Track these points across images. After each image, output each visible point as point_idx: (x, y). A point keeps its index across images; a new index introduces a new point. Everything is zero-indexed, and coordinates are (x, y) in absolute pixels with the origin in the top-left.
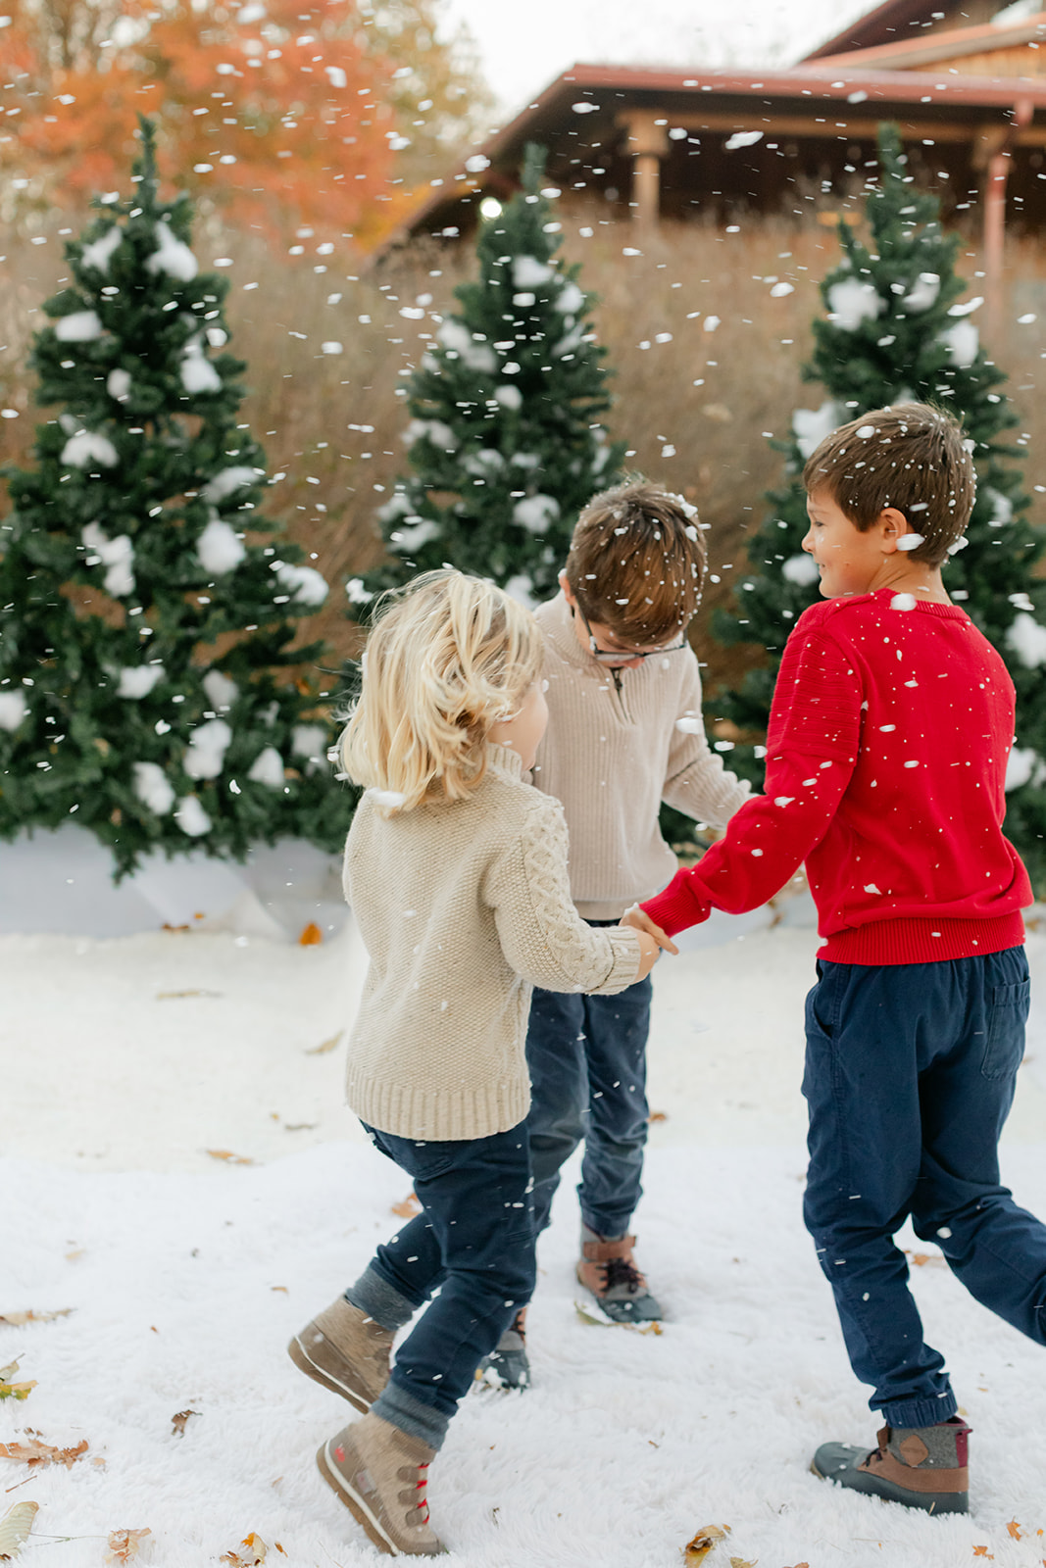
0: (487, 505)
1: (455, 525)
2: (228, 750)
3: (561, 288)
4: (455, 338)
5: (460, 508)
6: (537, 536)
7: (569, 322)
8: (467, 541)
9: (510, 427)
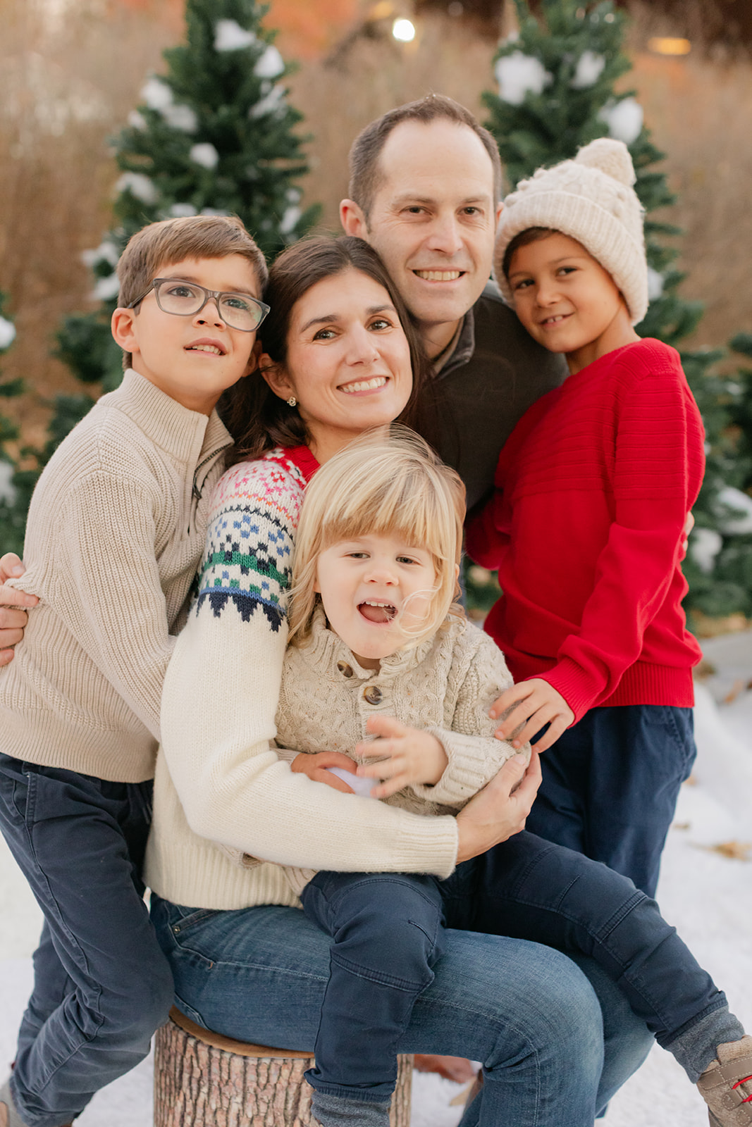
3: (260, 53)
4: (157, 95)
7: (264, 87)
9: (206, 184)
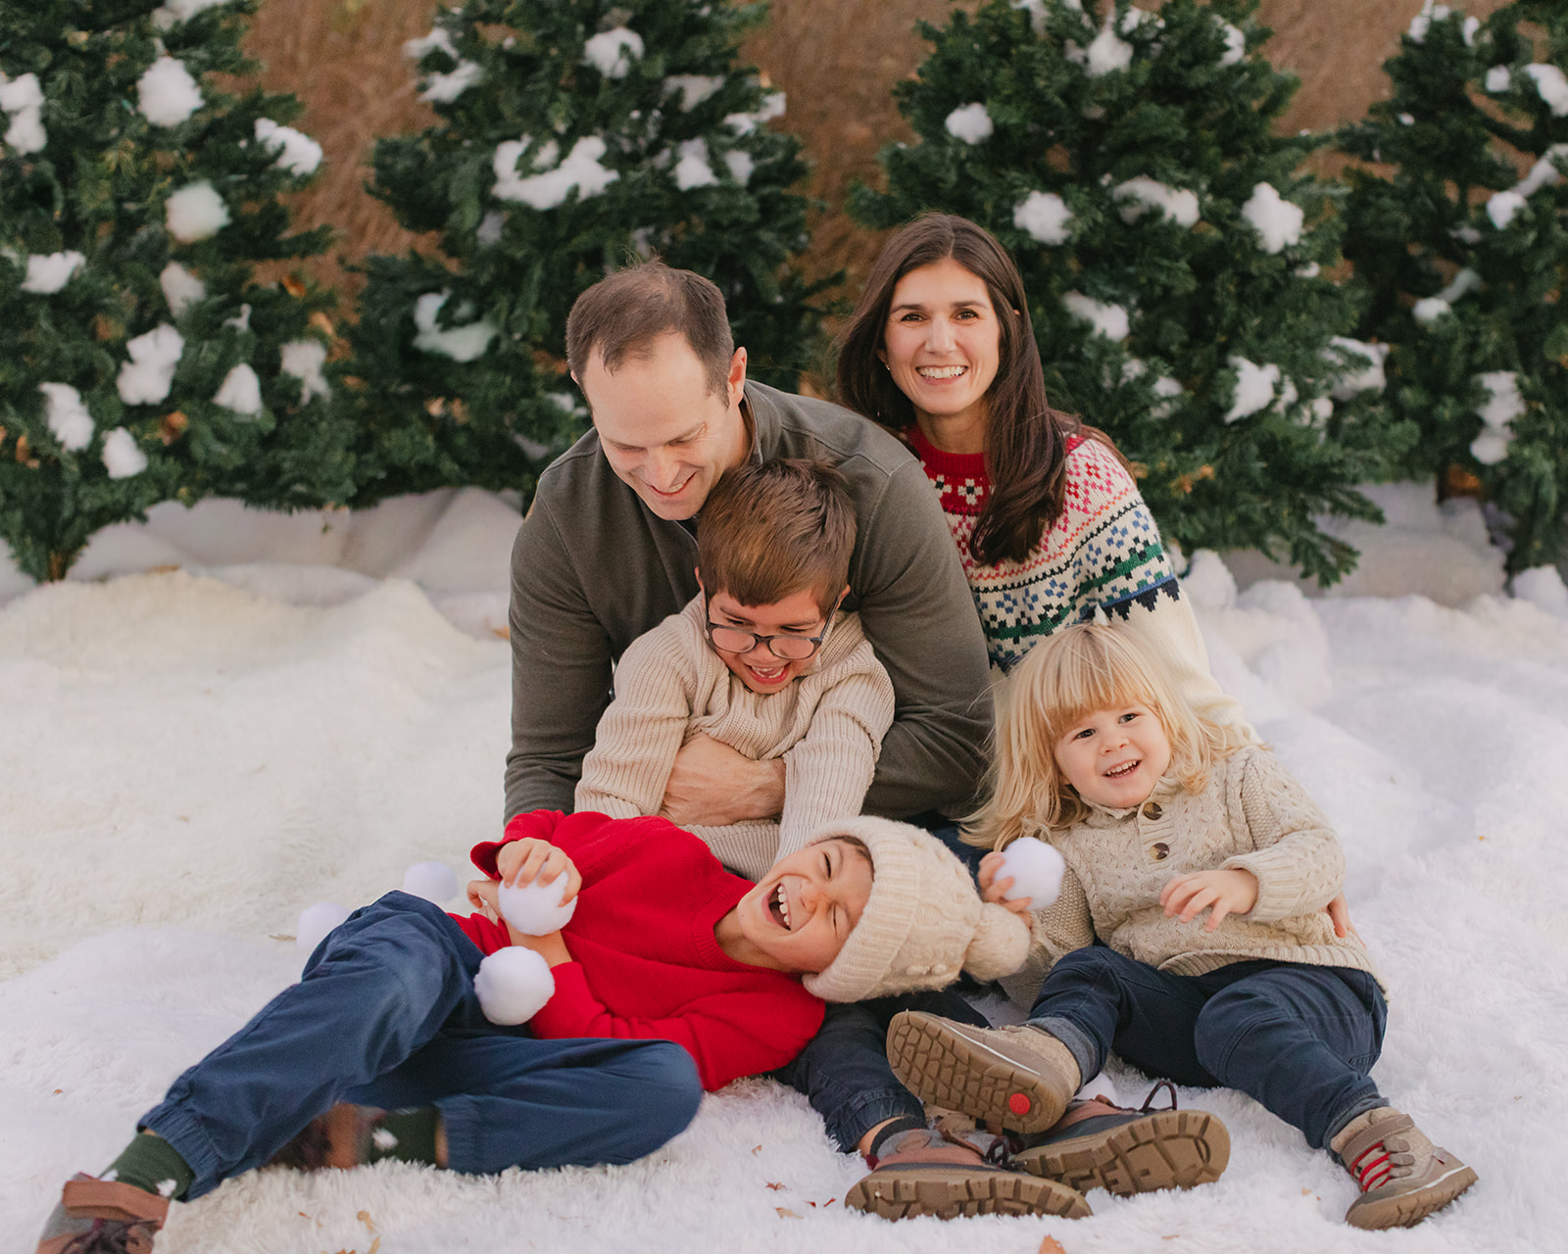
0: (547, 39)
1: (503, 68)
2: (179, 365)
5: (509, 43)
6: (614, 82)
8: (521, 89)
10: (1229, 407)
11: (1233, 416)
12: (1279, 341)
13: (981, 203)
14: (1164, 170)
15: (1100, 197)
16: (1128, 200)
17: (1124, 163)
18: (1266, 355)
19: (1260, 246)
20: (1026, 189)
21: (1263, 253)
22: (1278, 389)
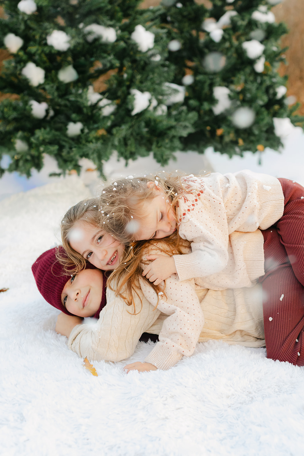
10: (132, 110)
11: (134, 112)
12: (148, 84)
13: (34, 36)
14: (103, 21)
15: (79, 32)
16: (90, 33)
17: (88, 19)
18: (145, 89)
19: (139, 49)
20: (51, 30)
21: (140, 52)
22: (150, 101)
